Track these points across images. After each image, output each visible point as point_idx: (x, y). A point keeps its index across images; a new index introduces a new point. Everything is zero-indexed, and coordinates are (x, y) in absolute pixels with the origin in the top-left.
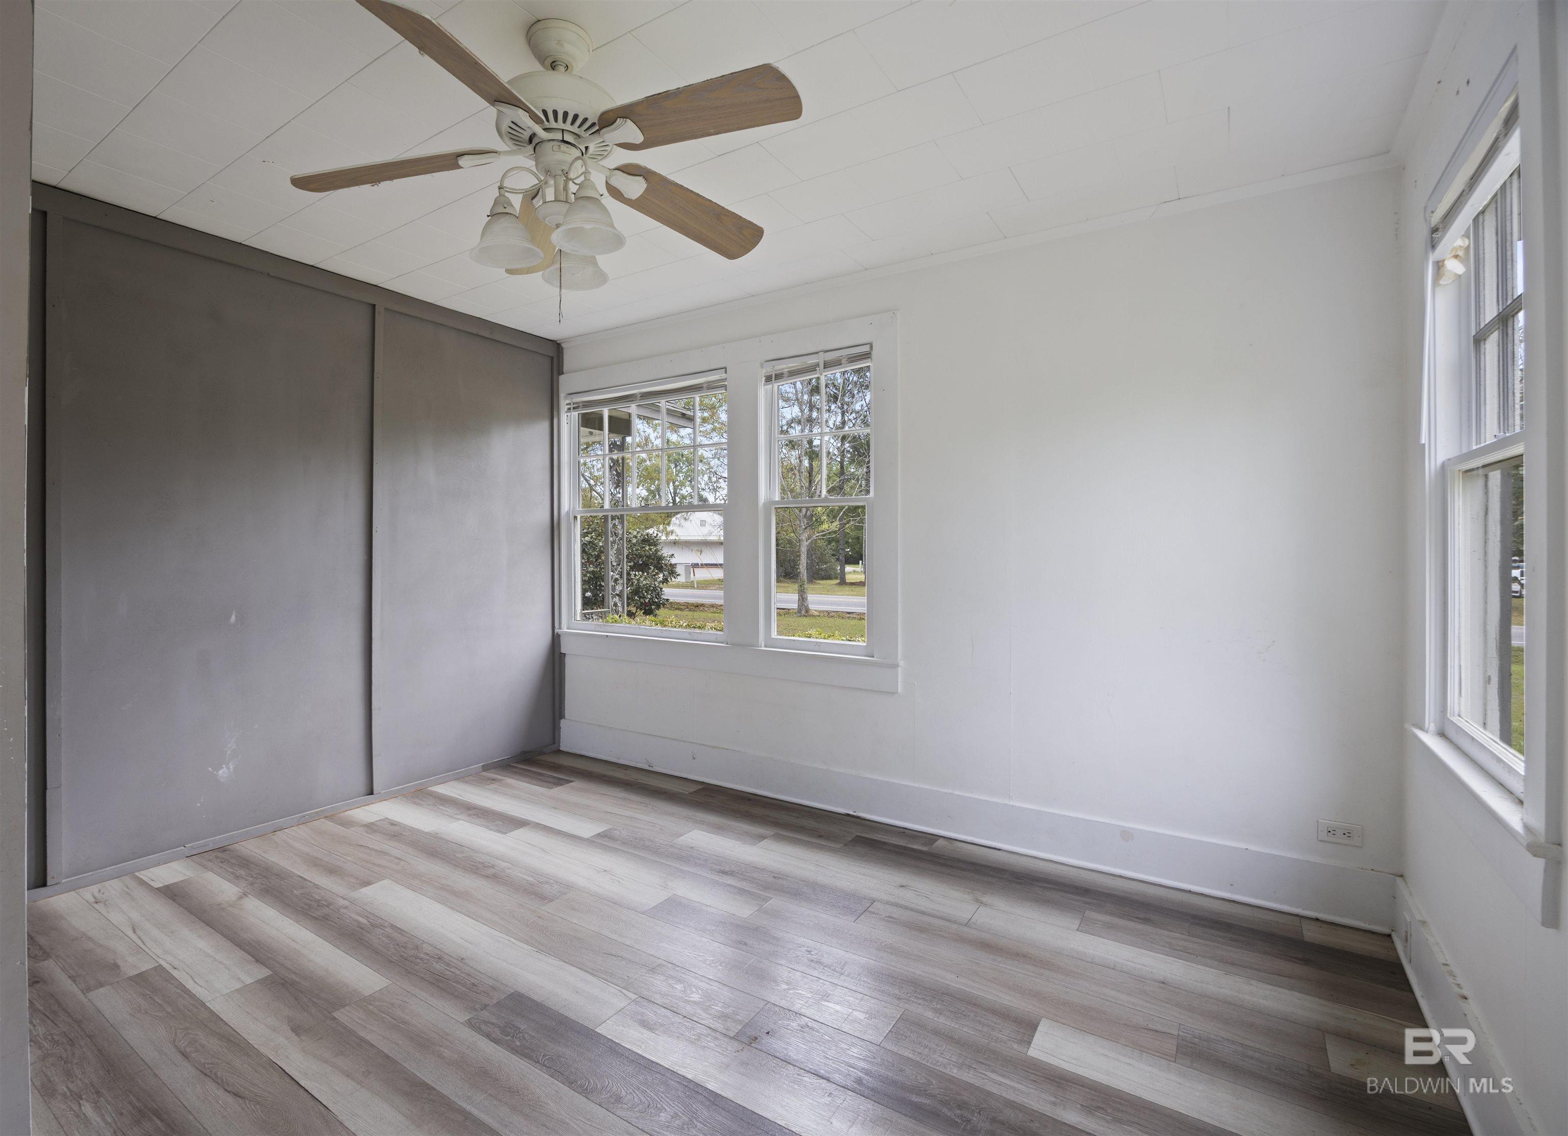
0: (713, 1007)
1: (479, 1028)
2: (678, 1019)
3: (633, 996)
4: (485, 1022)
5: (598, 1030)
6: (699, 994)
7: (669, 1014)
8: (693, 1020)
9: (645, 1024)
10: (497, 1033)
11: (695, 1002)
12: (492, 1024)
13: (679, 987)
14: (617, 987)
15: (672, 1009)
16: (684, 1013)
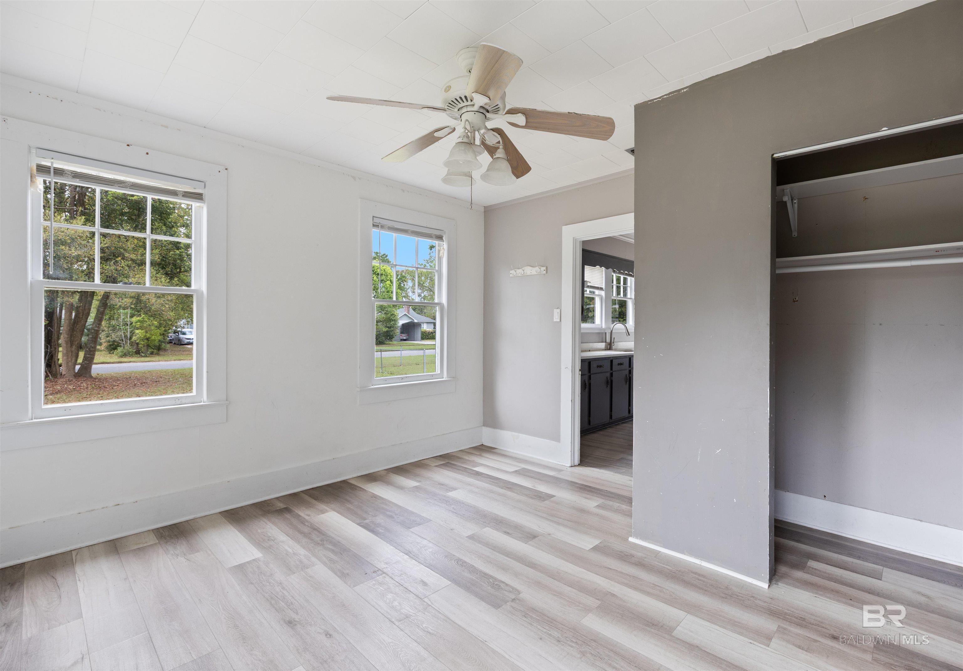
0: (383, 589)
1: (513, 589)
2: (406, 585)
3: (426, 600)
4: (510, 592)
5: (450, 583)
6: (387, 597)
7: (410, 588)
8: (399, 583)
9: (425, 584)
10: (502, 585)
11: (392, 593)
12: (506, 591)
13: (396, 603)
14: (434, 606)
15: (407, 590)
16: (401, 588)
